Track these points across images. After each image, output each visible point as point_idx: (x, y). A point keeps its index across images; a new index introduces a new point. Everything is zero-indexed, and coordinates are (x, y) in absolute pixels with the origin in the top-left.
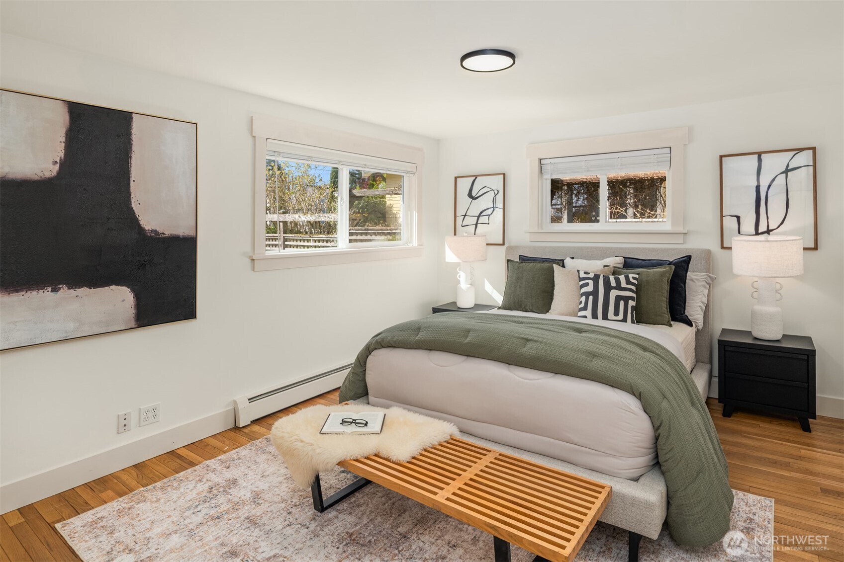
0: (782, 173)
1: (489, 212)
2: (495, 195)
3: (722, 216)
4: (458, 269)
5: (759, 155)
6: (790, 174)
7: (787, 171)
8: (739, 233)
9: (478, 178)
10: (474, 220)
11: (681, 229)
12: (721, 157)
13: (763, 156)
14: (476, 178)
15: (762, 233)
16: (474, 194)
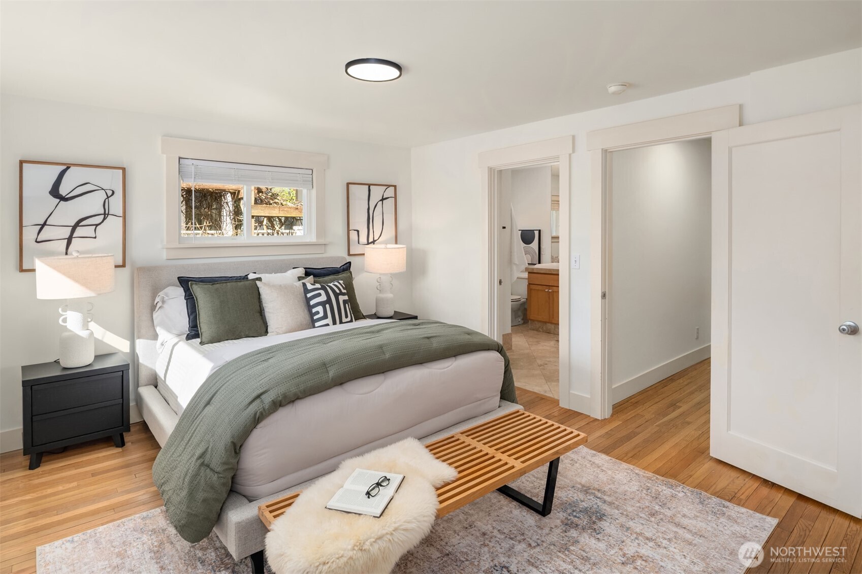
0: (380, 201)
1: (98, 219)
2: (108, 197)
3: (349, 230)
4: (60, 310)
5: (369, 186)
6: (384, 201)
7: (383, 200)
8: (359, 243)
9: (72, 169)
10: (67, 232)
11: (322, 241)
12: (348, 184)
13: (372, 187)
14: (68, 168)
15: (371, 243)
16: (63, 190)
